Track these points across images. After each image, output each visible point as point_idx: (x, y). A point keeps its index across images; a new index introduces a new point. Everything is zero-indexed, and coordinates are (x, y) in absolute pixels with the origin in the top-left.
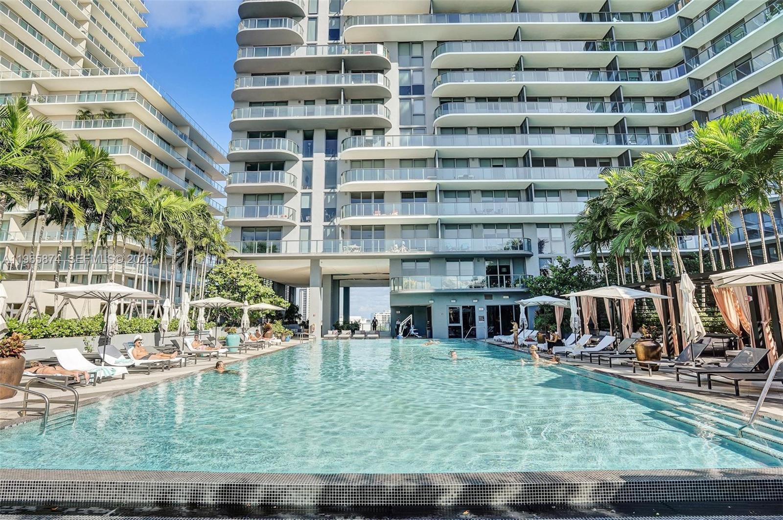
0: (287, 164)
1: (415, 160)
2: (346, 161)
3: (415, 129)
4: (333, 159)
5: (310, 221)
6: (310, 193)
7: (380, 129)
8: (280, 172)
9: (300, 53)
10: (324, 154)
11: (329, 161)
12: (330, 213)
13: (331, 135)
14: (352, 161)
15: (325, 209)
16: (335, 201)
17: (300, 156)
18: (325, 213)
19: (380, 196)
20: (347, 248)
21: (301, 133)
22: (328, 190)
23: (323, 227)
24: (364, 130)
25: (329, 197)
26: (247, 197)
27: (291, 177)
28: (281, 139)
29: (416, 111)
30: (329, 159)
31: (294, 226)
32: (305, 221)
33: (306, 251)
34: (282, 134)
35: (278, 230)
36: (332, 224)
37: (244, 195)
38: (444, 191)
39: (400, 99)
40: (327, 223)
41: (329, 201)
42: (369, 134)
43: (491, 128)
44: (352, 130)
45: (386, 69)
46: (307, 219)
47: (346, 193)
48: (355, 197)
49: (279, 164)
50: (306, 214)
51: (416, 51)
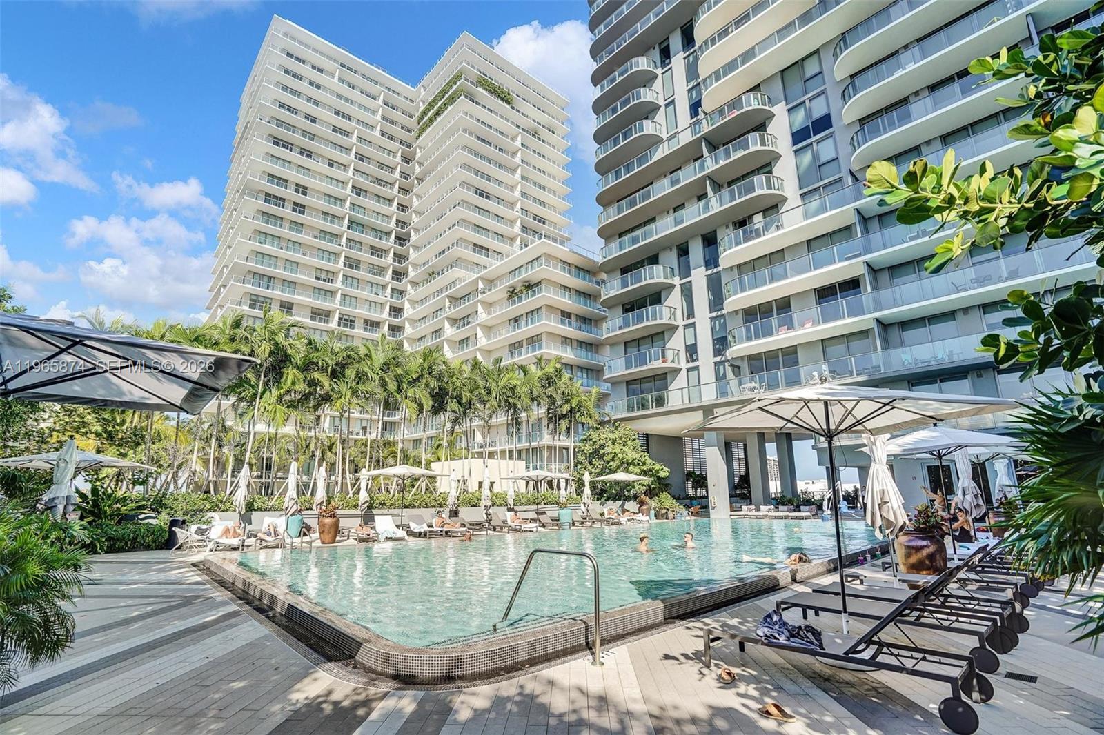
0: (663, 295)
1: (832, 234)
2: (731, 268)
3: (825, 187)
4: (715, 270)
5: (697, 360)
6: (694, 323)
7: (772, 207)
8: (657, 307)
9: (661, 152)
10: (704, 268)
11: (711, 274)
12: (721, 343)
13: (710, 241)
14: (739, 266)
15: (714, 340)
16: (724, 326)
17: (677, 281)
18: (714, 345)
19: (784, 305)
20: (747, 388)
21: (675, 251)
22: (714, 314)
23: (713, 365)
24: (750, 217)
25: (717, 322)
26: (629, 344)
27: (670, 310)
28: (655, 266)
29: (824, 159)
30: (709, 272)
31: (679, 370)
32: (693, 361)
33: (698, 400)
34: (654, 260)
35: (662, 379)
36: (724, 359)
37: (626, 343)
38: (889, 268)
39: (796, 152)
40: (718, 359)
41: (718, 328)
42: (758, 218)
43: (973, 125)
44: (734, 224)
45: (768, 119)
46: (695, 358)
47: (736, 312)
48: (750, 314)
49: (655, 297)
50: (692, 350)
51: (811, 68)
